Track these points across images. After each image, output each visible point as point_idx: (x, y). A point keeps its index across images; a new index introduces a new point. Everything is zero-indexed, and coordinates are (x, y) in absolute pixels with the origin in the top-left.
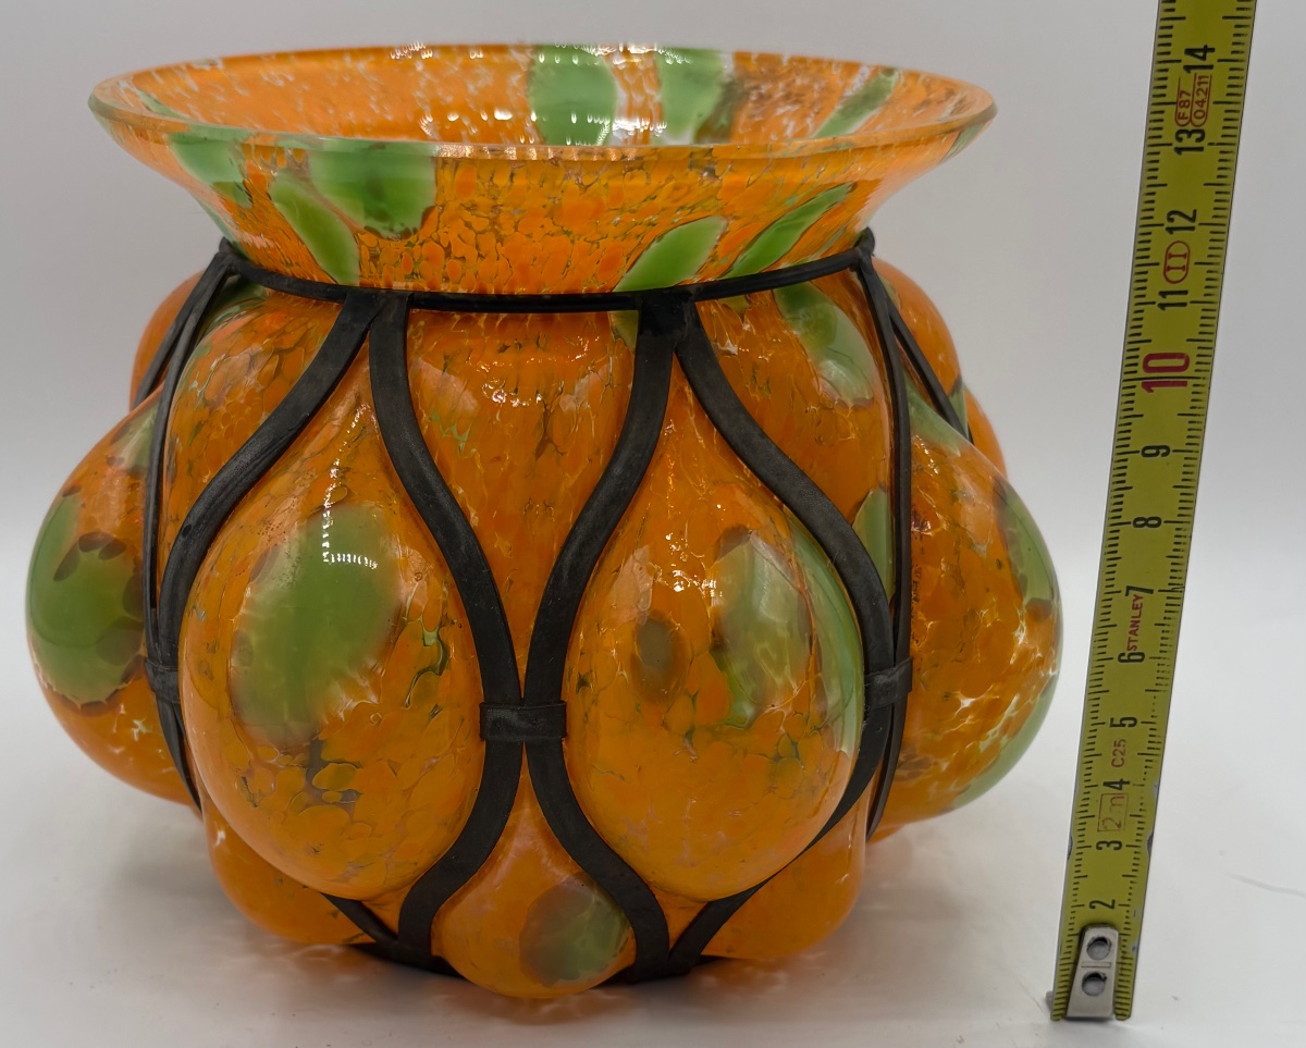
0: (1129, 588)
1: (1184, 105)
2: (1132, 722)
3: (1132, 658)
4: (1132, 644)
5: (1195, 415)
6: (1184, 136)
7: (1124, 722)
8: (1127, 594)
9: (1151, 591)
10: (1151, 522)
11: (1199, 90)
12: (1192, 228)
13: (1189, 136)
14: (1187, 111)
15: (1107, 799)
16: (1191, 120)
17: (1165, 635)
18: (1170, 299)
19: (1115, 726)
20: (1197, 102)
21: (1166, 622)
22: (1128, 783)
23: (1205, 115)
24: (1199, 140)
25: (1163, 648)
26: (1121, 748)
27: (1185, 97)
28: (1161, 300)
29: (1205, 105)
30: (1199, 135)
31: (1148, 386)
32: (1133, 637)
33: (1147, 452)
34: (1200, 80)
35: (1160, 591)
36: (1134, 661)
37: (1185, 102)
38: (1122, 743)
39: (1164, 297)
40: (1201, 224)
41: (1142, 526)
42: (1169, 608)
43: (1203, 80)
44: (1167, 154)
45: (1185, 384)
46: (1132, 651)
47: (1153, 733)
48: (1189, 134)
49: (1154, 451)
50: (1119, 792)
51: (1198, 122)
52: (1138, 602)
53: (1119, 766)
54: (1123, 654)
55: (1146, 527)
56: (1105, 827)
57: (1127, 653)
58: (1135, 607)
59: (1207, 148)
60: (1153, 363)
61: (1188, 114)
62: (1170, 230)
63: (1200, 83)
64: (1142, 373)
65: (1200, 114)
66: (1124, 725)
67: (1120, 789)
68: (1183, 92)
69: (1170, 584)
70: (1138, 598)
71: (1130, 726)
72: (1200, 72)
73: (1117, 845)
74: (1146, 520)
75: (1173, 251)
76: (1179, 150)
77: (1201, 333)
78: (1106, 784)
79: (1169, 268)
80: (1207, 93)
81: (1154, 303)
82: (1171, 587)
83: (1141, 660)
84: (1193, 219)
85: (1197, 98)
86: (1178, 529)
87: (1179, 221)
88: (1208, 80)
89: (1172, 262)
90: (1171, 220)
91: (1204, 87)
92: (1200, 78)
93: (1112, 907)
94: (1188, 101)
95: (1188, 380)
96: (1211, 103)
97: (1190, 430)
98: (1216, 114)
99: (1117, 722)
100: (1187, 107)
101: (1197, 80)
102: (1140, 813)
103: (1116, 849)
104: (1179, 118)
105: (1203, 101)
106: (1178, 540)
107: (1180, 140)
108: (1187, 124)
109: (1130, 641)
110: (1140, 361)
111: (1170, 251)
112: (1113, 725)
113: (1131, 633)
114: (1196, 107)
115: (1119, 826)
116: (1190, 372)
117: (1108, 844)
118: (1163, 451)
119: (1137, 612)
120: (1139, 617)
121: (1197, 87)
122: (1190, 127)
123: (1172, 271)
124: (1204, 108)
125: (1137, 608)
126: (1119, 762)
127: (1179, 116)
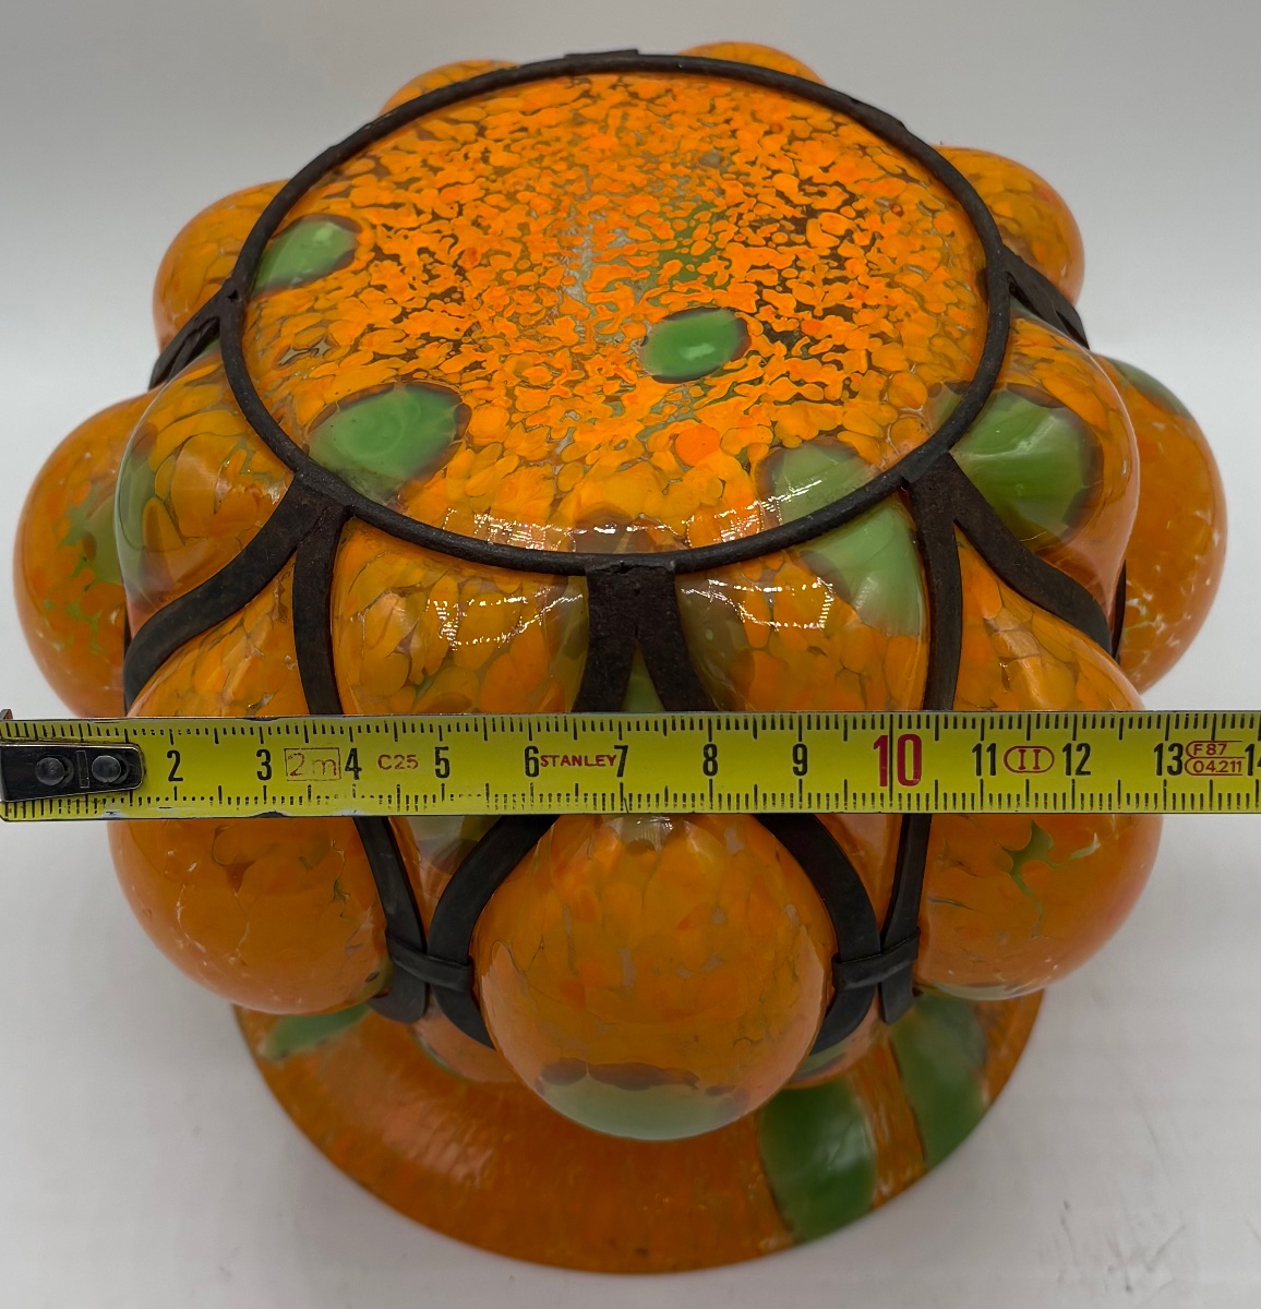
0: (625, 748)
1: (1210, 749)
2: (443, 772)
3: (532, 763)
4: (550, 760)
5: (846, 799)
6: (1176, 752)
7: (442, 763)
8: (616, 747)
9: (620, 774)
10: (710, 764)
11: (1226, 763)
12: (1069, 773)
13: (1174, 758)
14: (1203, 752)
15: (333, 755)
16: (1193, 758)
17: (564, 797)
18: (986, 757)
19: (437, 753)
20: (1212, 762)
21: (581, 797)
22: (357, 777)
23: (1198, 773)
24: (1170, 768)
25: (546, 797)
26: (405, 764)
27: (1219, 748)
28: (985, 745)
29: (1209, 772)
30: (1175, 769)
31: (882, 743)
32: (559, 761)
33: (800, 750)
34: (1236, 764)
35: (622, 785)
36: (527, 764)
37: (1214, 749)
38: (412, 764)
39: (988, 750)
40: (1073, 781)
41: (706, 755)
42: (599, 798)
43: (1237, 766)
44: (1157, 736)
45: (883, 783)
46: (540, 761)
47: (430, 799)
48: (1177, 758)
49: (800, 757)
50: (343, 766)
51: (1190, 766)
52: (606, 761)
53: (380, 763)
54: (536, 751)
55: (704, 759)
56: (290, 757)
57: (538, 756)
58: (599, 758)
59: (1161, 778)
60: (909, 745)
61: (1199, 754)
62: (1068, 749)
63: (1233, 763)
64: (898, 734)
65: (1199, 767)
66: (438, 763)
67: (347, 769)
68: (1225, 746)
69: (631, 795)
70: (612, 760)
71: (438, 771)
72: (1245, 763)
73: (264, 775)
74: (713, 759)
75: (1043, 754)
76: (1159, 749)
77: (945, 795)
78: (354, 752)
79: (1022, 752)
80: (1223, 772)
81: (982, 739)
82: (626, 796)
83: (528, 773)
84: (1079, 772)
85: (1217, 761)
86: (702, 796)
87: (1077, 757)
88: (1237, 771)
89: (1030, 754)
90: (1079, 748)
91: (1229, 768)
92: (1240, 763)
93: (171, 778)
94: (1215, 752)
95: (888, 787)
96: (1211, 778)
97: (828, 795)
98: (1198, 785)
99: (442, 754)
100: (1208, 753)
101: (1237, 760)
102: (313, 796)
103: (259, 773)
104: (1196, 746)
105: (1213, 769)
106: (689, 798)
107: (1171, 749)
108: (1189, 755)
109: (554, 757)
110: (914, 731)
111: (1042, 750)
112: (438, 750)
113: (565, 757)
114: (1206, 762)
115: (293, 774)
116: (898, 787)
117: (266, 764)
118: (800, 767)
119: (592, 760)
120: (586, 764)
121: (1229, 761)
122: (1185, 758)
123: (1019, 754)
124: (1205, 771)
125: (598, 760)
126: (385, 762)
127: (1198, 744)
